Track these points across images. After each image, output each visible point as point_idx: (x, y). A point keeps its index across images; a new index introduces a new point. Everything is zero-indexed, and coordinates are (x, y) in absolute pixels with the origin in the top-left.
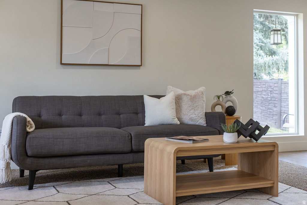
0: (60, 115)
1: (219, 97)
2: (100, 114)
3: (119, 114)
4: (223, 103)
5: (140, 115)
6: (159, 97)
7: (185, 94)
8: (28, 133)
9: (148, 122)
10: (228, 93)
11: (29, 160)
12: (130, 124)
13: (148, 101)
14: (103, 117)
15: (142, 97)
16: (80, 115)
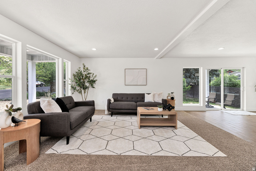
0: (122, 98)
1: (169, 94)
2: (133, 98)
3: (138, 98)
4: (170, 96)
5: (144, 99)
6: (149, 94)
7: (156, 93)
8: (111, 103)
9: (145, 101)
10: (172, 93)
11: (110, 110)
12: (140, 101)
13: (146, 95)
14: (133, 99)
15: (144, 94)
16: (128, 98)
